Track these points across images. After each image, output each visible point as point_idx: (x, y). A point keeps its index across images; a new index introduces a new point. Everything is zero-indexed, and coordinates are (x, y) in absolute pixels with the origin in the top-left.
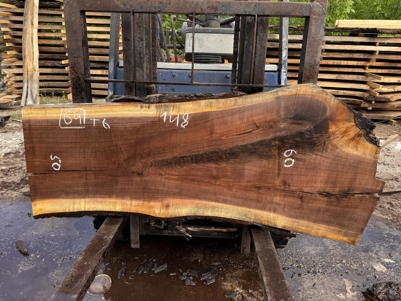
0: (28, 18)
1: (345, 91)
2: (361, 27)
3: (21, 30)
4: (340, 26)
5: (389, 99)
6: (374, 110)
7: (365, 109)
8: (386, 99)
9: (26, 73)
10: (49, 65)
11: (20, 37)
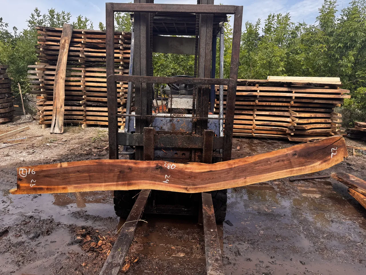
0: (59, 73)
1: (276, 123)
2: (283, 81)
3: (53, 80)
4: (269, 81)
5: (304, 128)
6: (295, 136)
7: (289, 134)
8: (302, 127)
9: (55, 109)
10: (70, 104)
11: (53, 85)
